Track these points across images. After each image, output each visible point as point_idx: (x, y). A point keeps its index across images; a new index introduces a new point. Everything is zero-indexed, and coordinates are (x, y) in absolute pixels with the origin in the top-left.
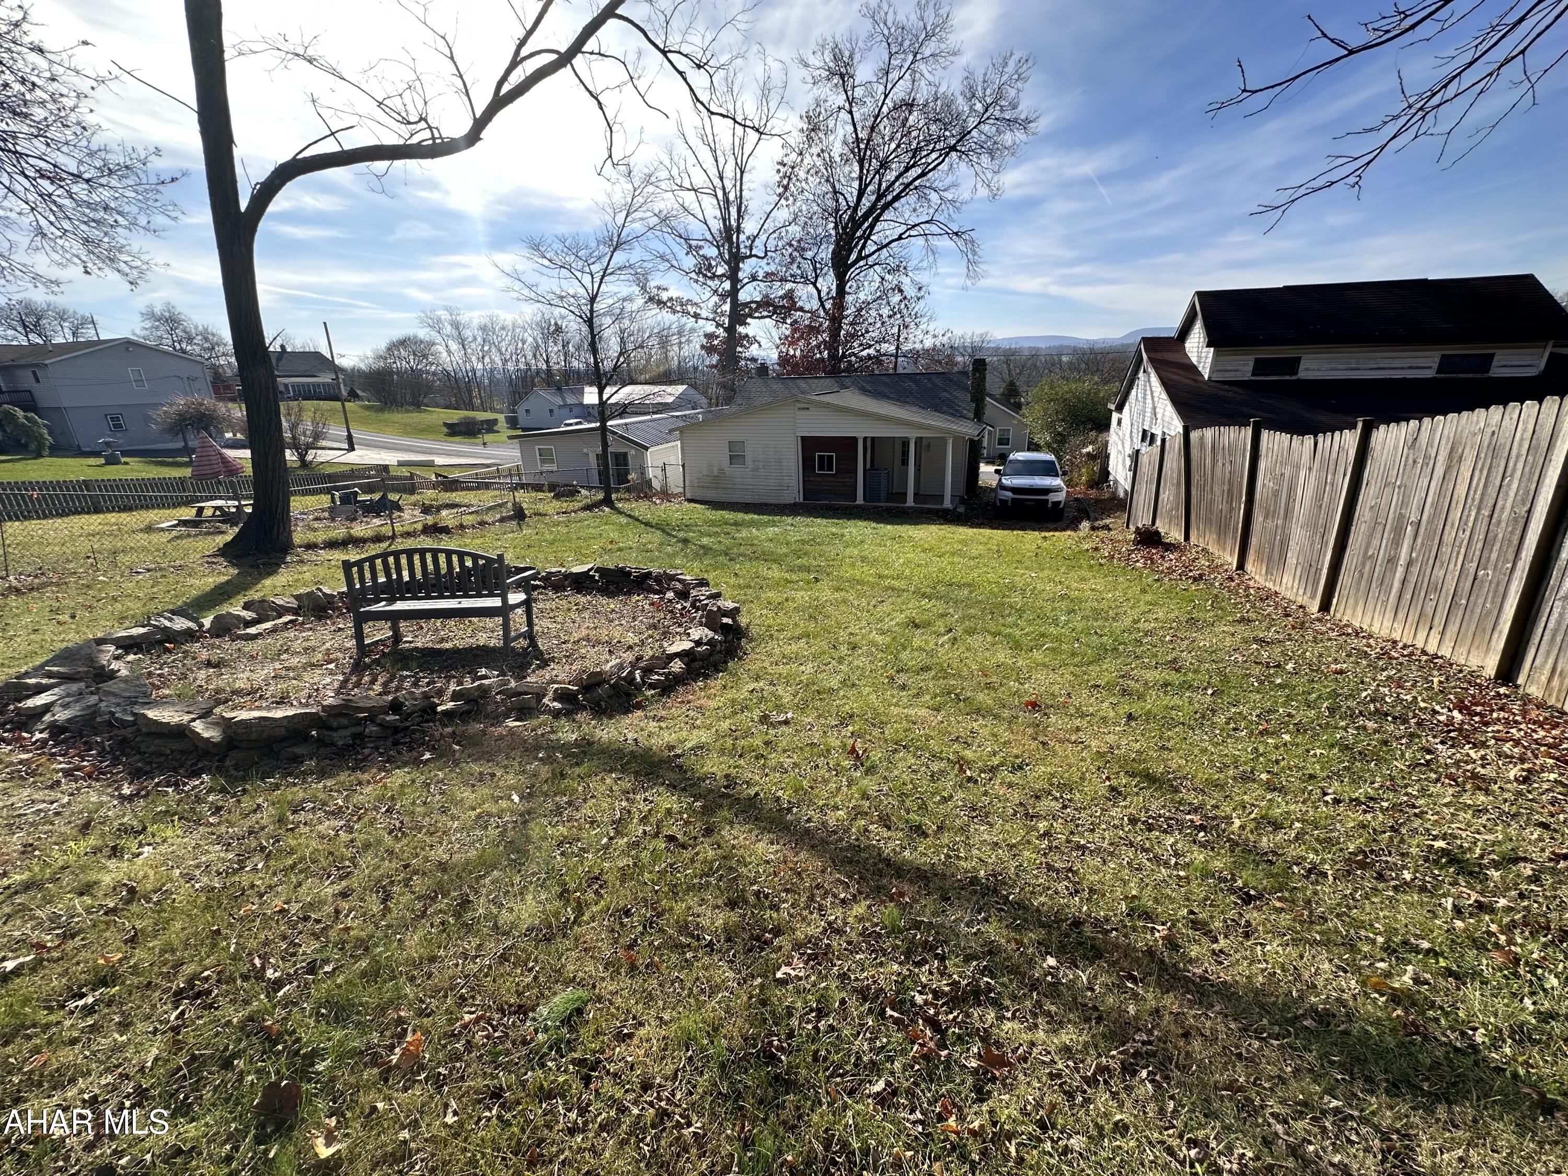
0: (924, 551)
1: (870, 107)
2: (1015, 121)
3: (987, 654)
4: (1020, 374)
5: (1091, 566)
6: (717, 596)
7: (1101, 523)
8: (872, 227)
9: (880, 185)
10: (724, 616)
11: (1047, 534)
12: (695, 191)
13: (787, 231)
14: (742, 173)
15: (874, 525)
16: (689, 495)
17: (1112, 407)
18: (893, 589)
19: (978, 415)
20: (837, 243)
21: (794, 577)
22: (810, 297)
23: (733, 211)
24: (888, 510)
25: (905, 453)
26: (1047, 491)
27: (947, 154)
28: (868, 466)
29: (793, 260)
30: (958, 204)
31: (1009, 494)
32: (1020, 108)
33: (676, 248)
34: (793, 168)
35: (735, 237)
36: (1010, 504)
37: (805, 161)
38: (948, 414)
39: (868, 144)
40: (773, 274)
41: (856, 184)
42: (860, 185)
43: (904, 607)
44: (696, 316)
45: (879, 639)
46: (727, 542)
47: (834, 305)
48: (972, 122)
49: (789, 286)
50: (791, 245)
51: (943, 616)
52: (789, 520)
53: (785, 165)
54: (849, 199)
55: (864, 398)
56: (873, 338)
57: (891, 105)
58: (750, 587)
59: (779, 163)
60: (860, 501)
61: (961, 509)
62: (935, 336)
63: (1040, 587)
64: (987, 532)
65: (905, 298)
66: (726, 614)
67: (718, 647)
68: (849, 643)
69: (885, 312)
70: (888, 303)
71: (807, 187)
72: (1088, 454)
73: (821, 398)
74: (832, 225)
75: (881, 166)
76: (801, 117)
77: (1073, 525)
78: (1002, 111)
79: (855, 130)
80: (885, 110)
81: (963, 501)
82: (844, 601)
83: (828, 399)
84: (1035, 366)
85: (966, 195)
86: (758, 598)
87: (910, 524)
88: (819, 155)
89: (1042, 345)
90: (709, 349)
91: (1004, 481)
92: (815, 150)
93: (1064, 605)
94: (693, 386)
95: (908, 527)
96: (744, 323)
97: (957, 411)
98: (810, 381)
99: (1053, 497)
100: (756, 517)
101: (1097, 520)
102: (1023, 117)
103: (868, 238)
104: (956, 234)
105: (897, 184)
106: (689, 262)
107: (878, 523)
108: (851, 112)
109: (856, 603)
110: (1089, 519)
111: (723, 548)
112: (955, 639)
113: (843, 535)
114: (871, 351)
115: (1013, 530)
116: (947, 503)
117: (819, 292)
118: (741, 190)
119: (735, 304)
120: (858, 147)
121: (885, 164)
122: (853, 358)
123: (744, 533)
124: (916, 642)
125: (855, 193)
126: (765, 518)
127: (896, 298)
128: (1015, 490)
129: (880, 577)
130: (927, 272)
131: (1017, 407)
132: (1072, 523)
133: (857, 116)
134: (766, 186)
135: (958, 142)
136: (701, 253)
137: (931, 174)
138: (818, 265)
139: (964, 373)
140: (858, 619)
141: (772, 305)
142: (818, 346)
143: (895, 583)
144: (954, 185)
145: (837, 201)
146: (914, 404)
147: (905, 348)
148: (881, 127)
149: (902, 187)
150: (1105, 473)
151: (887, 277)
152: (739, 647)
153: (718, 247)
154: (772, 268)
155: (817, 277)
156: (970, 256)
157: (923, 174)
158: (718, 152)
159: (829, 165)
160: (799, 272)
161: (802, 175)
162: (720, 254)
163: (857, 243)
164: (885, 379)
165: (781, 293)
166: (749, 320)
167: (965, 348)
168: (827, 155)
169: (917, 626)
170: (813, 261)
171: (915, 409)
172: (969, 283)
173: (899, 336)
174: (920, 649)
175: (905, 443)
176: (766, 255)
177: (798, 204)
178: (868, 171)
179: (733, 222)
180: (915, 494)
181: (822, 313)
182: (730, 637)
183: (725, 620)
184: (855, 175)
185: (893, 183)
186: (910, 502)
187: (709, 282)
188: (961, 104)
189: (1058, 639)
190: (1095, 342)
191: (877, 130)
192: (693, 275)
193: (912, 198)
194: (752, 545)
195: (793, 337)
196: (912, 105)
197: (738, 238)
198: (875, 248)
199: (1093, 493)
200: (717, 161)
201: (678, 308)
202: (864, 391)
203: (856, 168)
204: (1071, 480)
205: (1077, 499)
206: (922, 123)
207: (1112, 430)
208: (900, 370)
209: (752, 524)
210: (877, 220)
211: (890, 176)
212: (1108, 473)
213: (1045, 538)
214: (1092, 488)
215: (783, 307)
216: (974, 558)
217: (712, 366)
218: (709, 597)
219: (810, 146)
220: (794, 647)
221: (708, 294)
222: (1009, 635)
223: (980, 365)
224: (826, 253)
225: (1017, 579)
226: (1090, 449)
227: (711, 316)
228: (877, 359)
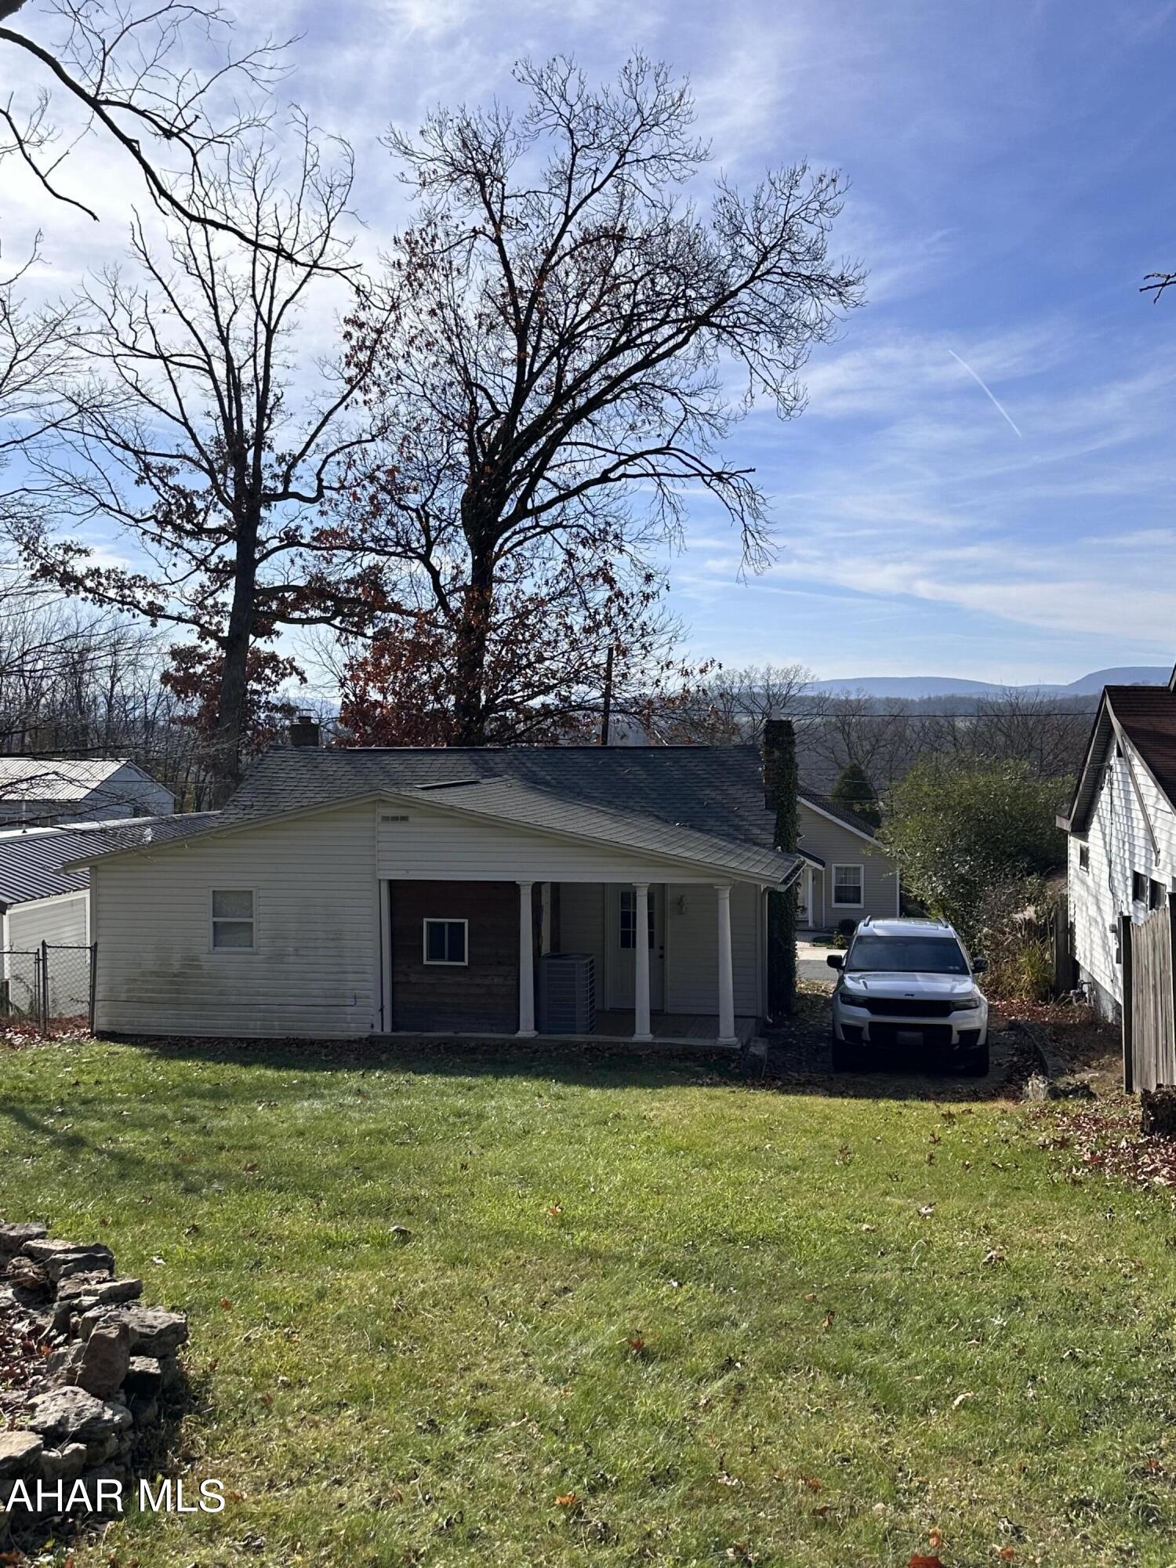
0: (672, 1152)
1: (536, 235)
2: (821, 279)
3: (820, 1428)
4: (872, 752)
5: (1055, 1186)
6: (126, 1296)
7: (1074, 1080)
8: (546, 454)
9: (560, 376)
10: (140, 1351)
11: (954, 1108)
12: (165, 359)
13: (365, 452)
14: (270, 333)
15: (556, 1088)
16: (102, 1023)
17: (1066, 825)
18: (594, 1256)
19: (784, 838)
20: (473, 481)
21: (347, 1230)
22: (414, 583)
23: (249, 404)
24: (592, 1050)
25: (628, 920)
26: (945, 1006)
27: (693, 330)
28: (546, 948)
29: (377, 509)
30: (720, 422)
31: (863, 1013)
32: (828, 257)
33: (114, 471)
34: (379, 332)
35: (250, 454)
36: (866, 1035)
37: (405, 322)
38: (718, 835)
39: (532, 301)
40: (334, 534)
41: (511, 372)
42: (520, 373)
43: (617, 1304)
44: (154, 612)
45: (552, 1397)
46: (187, 1141)
47: (468, 603)
48: (737, 276)
49: (369, 560)
50: (372, 478)
51: (714, 1324)
52: (352, 1079)
53: (361, 326)
54: (500, 399)
55: (532, 797)
56: (554, 674)
57: (578, 235)
58: (229, 1263)
59: (347, 321)
60: (527, 1030)
61: (759, 1049)
62: (686, 673)
63: (941, 1240)
64: (819, 1103)
65: (619, 594)
66: (144, 1344)
67: (112, 1444)
68: (472, 1413)
69: (577, 620)
70: (584, 603)
71: (409, 371)
72: (1028, 923)
73: (436, 796)
74: (460, 447)
75: (563, 343)
76: (396, 241)
77: (1010, 1087)
78: (794, 261)
79: (508, 273)
80: (567, 242)
81: (764, 1031)
82: (469, 1293)
83: (449, 798)
84: (901, 737)
85: (735, 405)
86: (245, 1294)
87: (643, 1085)
88: (433, 313)
89: (914, 695)
90: (181, 684)
91: (849, 983)
92: (425, 303)
93: (998, 1285)
94: (143, 763)
95: (636, 1092)
96: (267, 632)
97: (737, 828)
98: (413, 758)
99: (961, 1021)
100: (270, 1073)
101: (1062, 1073)
102: (834, 273)
103: (539, 475)
104: (719, 476)
105: (596, 377)
106: (145, 499)
107: (568, 1082)
108: (498, 241)
109: (498, 1296)
110: (1043, 1071)
111: (172, 1157)
112: (741, 1387)
113: (481, 1117)
114: (550, 699)
115: (877, 1096)
116: (727, 1035)
117: (435, 574)
118: (267, 366)
119: (247, 589)
120: (514, 303)
121: (569, 341)
122: (510, 714)
123: (234, 1117)
124: (645, 1403)
125: (511, 388)
126: (294, 1076)
127: (599, 595)
128: (875, 1004)
129: (564, 1223)
130: (664, 547)
131: (871, 821)
132: (1010, 1081)
133: (510, 249)
134: (323, 363)
135: (712, 309)
136: (171, 482)
137: (664, 362)
138: (432, 522)
139: (748, 750)
140: (502, 1343)
141: (332, 597)
142: (434, 686)
143: (601, 1240)
144: (712, 386)
145: (473, 402)
146: (645, 812)
147: (626, 693)
148: (560, 270)
149: (604, 384)
150: (1070, 967)
151: (581, 552)
152: (172, 1439)
153: (211, 473)
154: (331, 522)
155: (430, 545)
156: (749, 520)
157: (647, 363)
158: (220, 291)
159: (456, 331)
160: (391, 533)
161: (398, 346)
162: (215, 485)
163: (515, 485)
164: (578, 757)
165: (351, 572)
166: (278, 626)
167: (753, 697)
168: (449, 314)
169: (646, 1356)
170: (422, 514)
171: (646, 823)
172: (749, 570)
173: (609, 671)
174: (655, 1421)
175: (627, 896)
176: (320, 494)
177: (391, 401)
178: (536, 349)
179: (247, 425)
180: (653, 1013)
181: (441, 618)
182: (152, 1410)
183: (143, 1364)
184: (510, 354)
185: (587, 375)
186: (643, 1032)
187: (188, 543)
188: (715, 245)
189: (985, 1378)
190: (1019, 692)
191: (551, 277)
192: (151, 526)
193: (627, 405)
194: (252, 1148)
195: (377, 664)
196: (621, 239)
197: (257, 457)
198: (555, 494)
199: (1049, 1012)
200: (215, 307)
201: (112, 593)
202: (533, 782)
203: (513, 343)
204: (997, 981)
205: (1013, 1026)
206: (640, 271)
207: (1071, 872)
208: (614, 741)
209: (256, 1092)
210: (555, 442)
211: (581, 361)
212: (1076, 966)
213: (949, 1116)
214: (1045, 999)
215: (356, 601)
216: (786, 1170)
217: (187, 721)
218: (106, 1299)
219: (415, 296)
220: (326, 1433)
221: (184, 565)
222: (872, 1371)
223: (779, 734)
224: (450, 498)
225: (889, 1220)
226: (1030, 912)
227: (190, 613)
228: (564, 714)
